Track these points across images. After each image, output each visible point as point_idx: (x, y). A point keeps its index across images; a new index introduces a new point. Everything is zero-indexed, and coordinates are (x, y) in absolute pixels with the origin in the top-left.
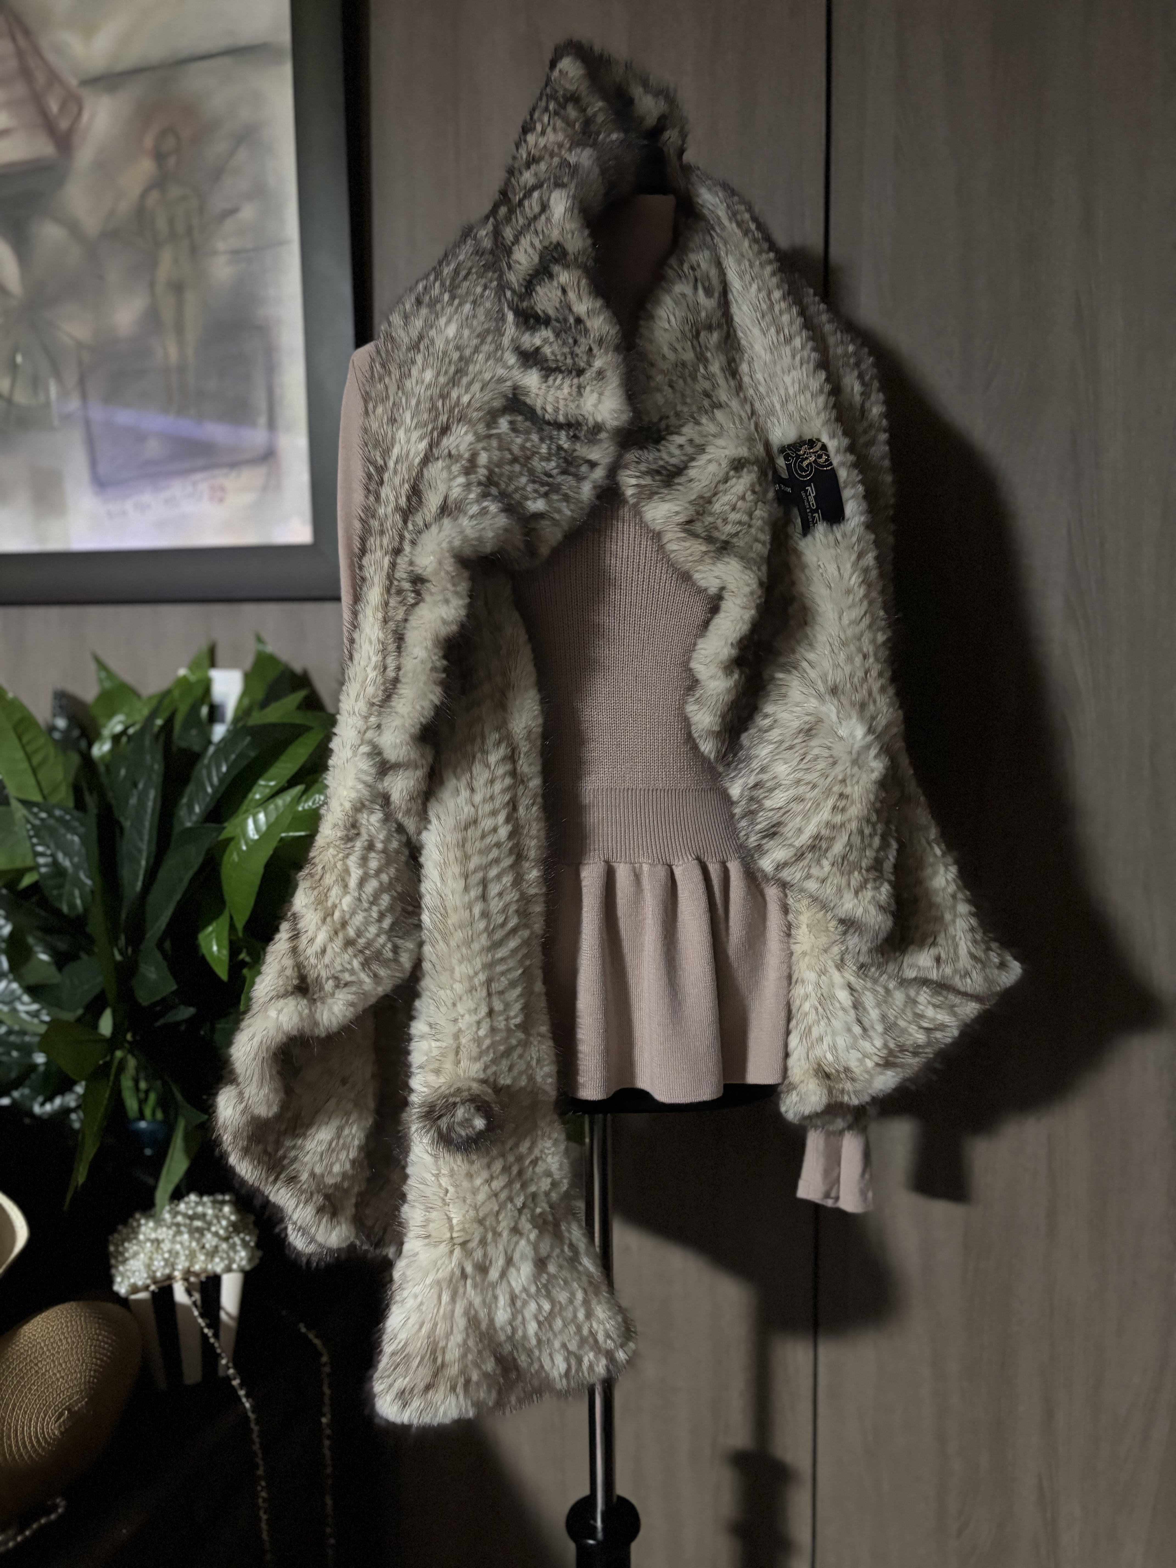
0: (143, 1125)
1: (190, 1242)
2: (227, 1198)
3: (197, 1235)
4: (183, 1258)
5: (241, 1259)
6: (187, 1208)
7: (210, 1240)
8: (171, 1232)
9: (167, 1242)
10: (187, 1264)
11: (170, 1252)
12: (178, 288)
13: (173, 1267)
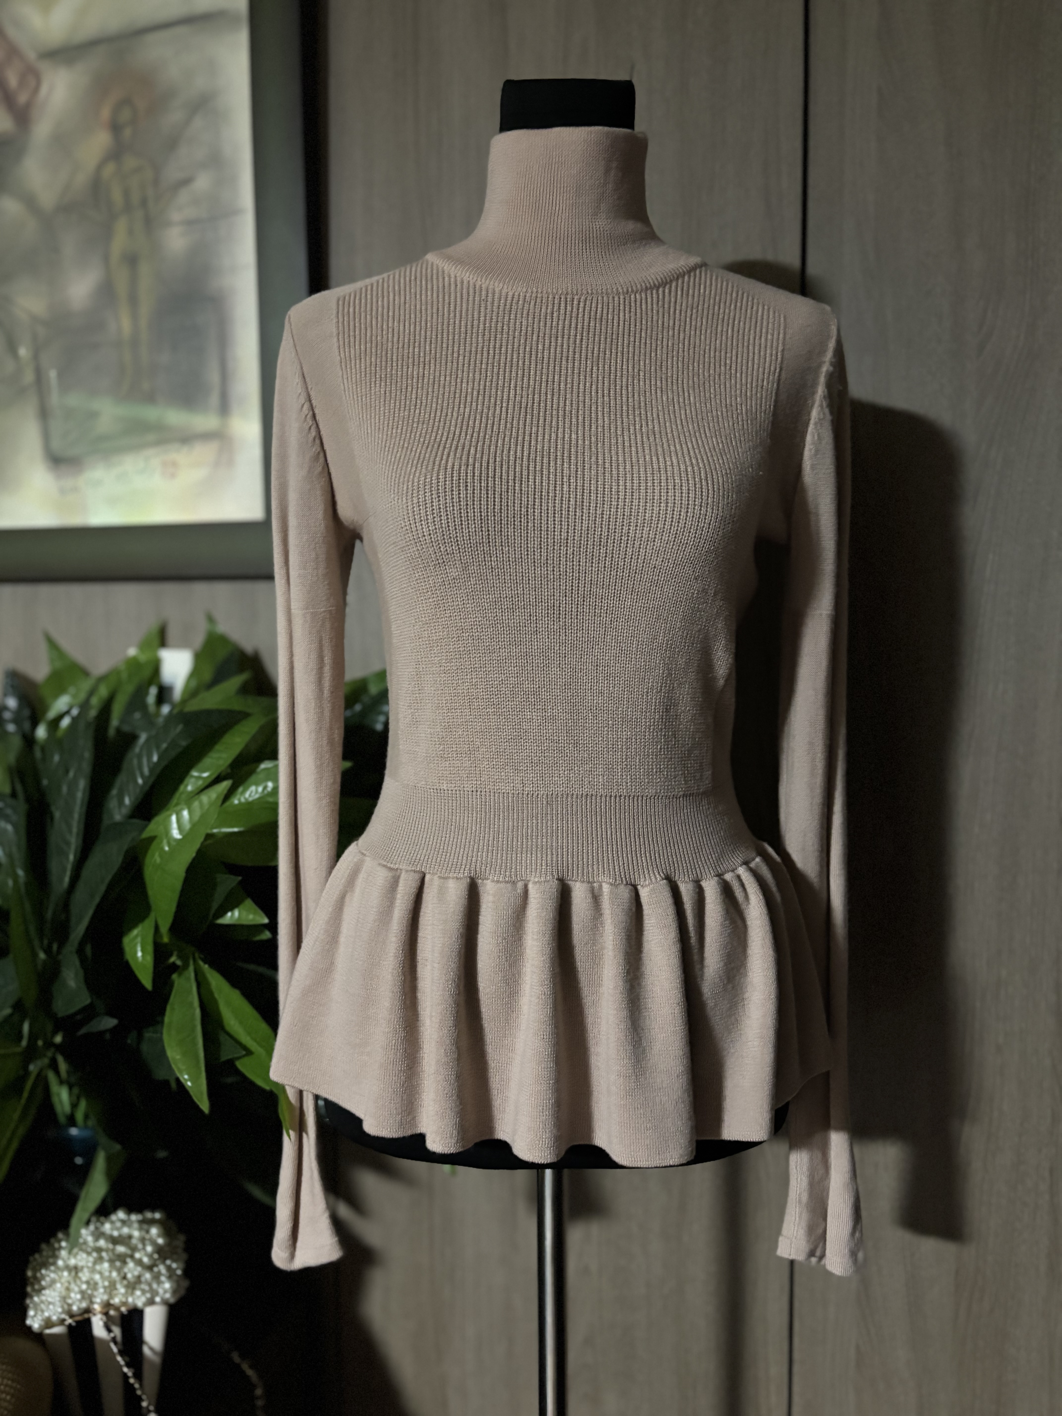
0: (74, 1131)
1: (110, 1272)
2: (157, 1216)
3: (118, 1264)
4: (101, 1290)
5: (165, 1292)
6: (112, 1229)
7: (132, 1270)
8: (91, 1259)
9: (86, 1270)
10: (105, 1297)
11: (88, 1283)
12: (132, 260)
13: (91, 1300)
